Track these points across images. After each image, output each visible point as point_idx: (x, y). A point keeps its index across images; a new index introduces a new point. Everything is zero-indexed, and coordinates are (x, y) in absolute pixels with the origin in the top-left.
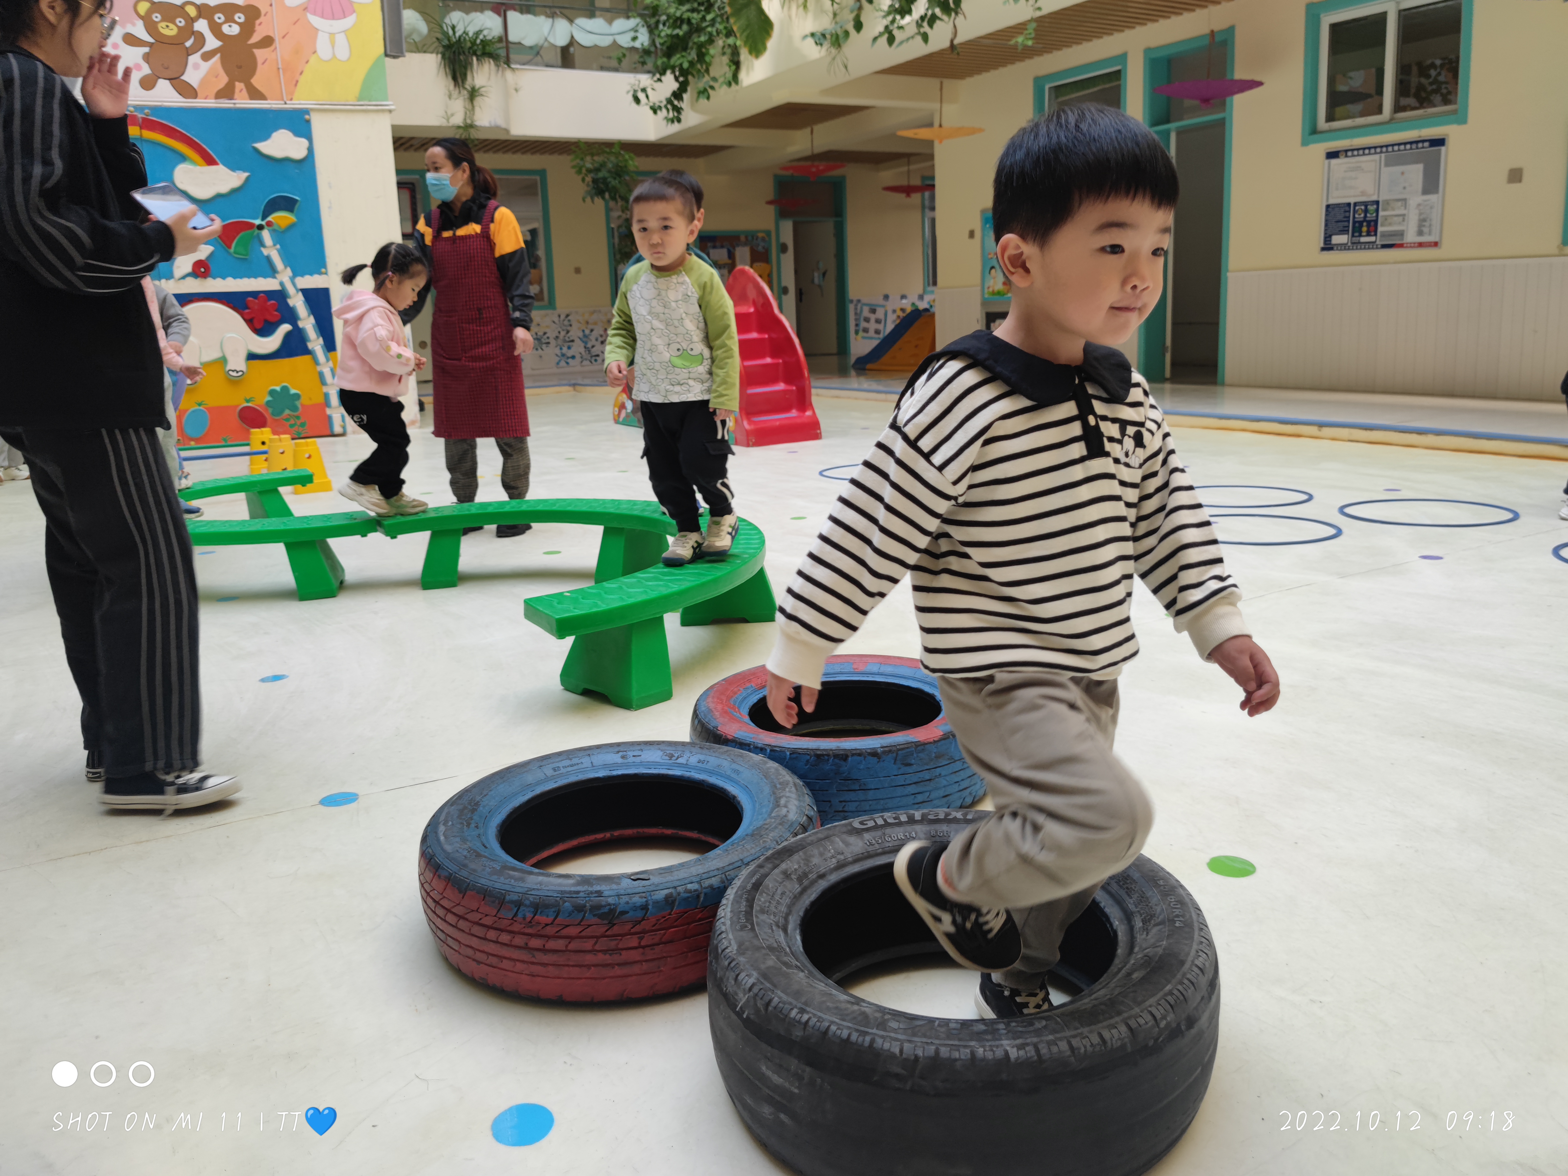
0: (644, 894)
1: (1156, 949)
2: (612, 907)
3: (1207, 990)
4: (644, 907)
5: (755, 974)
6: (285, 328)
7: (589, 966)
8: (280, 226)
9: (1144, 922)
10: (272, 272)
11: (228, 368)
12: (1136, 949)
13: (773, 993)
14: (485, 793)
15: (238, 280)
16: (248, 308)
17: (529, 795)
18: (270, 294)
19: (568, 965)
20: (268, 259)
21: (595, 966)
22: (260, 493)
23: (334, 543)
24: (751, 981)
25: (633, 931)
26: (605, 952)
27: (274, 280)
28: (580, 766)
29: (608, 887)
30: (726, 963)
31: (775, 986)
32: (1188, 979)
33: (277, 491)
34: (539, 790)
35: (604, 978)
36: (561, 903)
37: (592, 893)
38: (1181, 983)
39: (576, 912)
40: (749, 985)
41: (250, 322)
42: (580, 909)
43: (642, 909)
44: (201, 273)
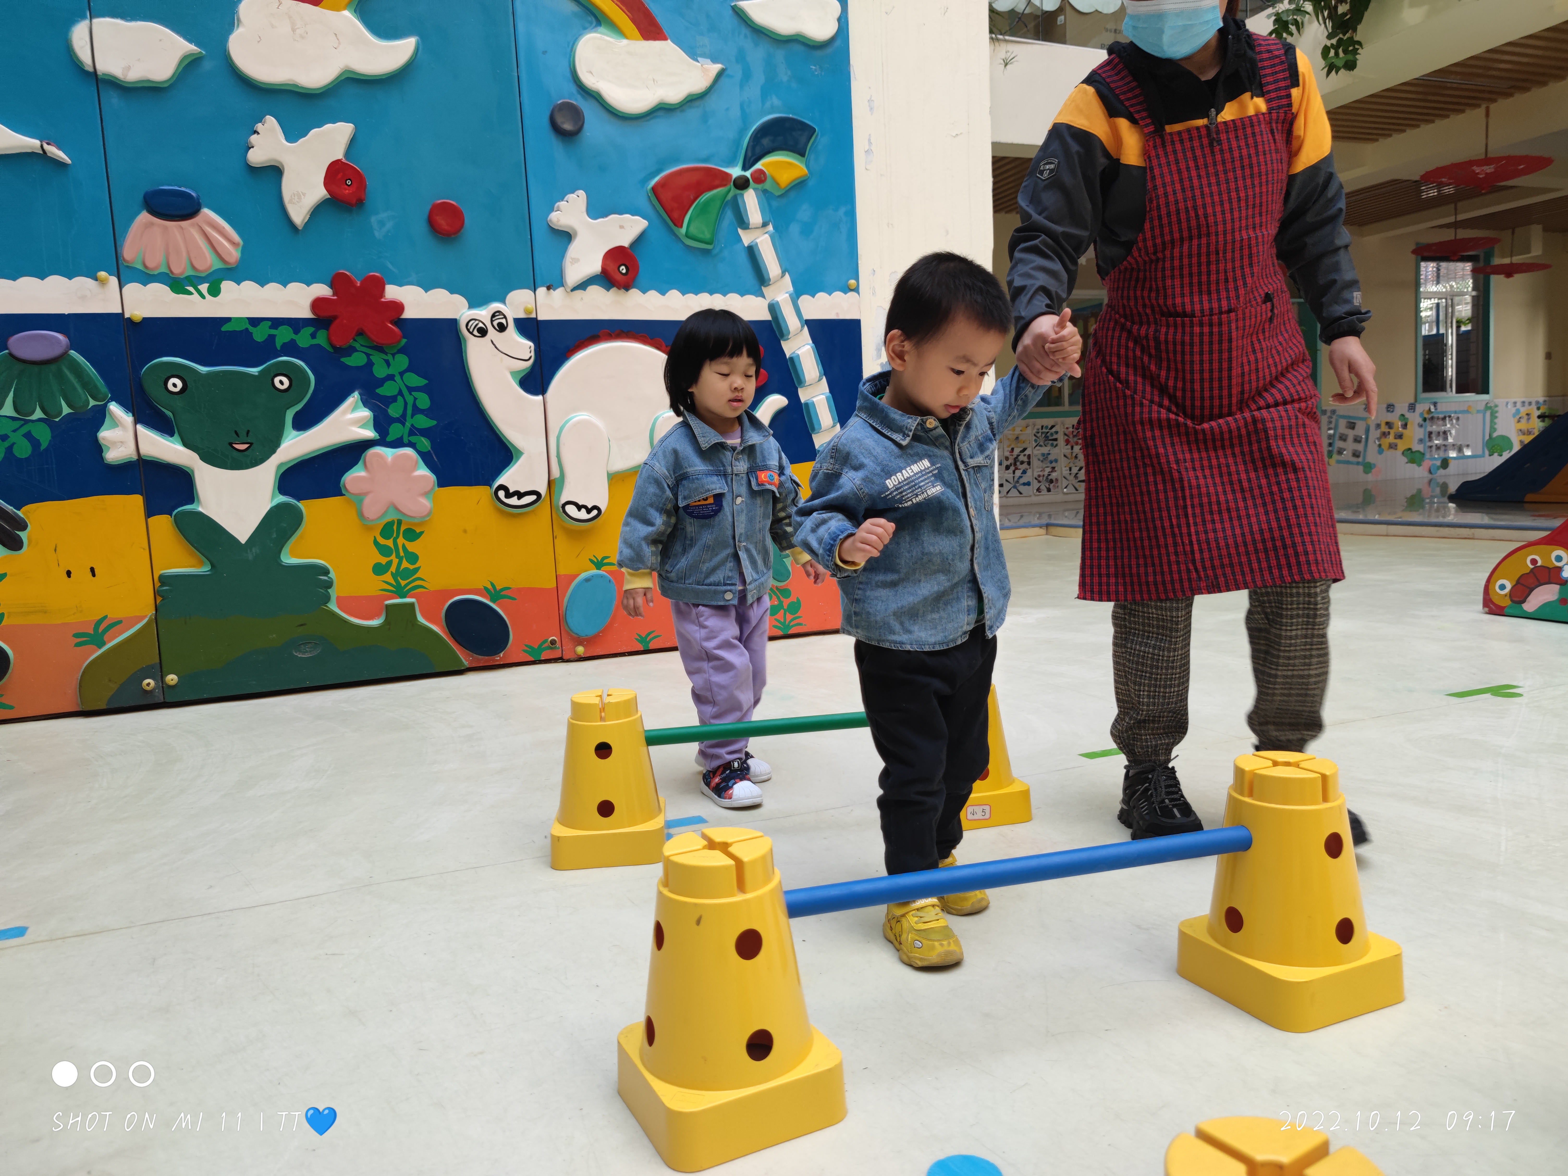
8: (777, 183)
10: (758, 278)
20: (752, 252)
44: (618, 277)
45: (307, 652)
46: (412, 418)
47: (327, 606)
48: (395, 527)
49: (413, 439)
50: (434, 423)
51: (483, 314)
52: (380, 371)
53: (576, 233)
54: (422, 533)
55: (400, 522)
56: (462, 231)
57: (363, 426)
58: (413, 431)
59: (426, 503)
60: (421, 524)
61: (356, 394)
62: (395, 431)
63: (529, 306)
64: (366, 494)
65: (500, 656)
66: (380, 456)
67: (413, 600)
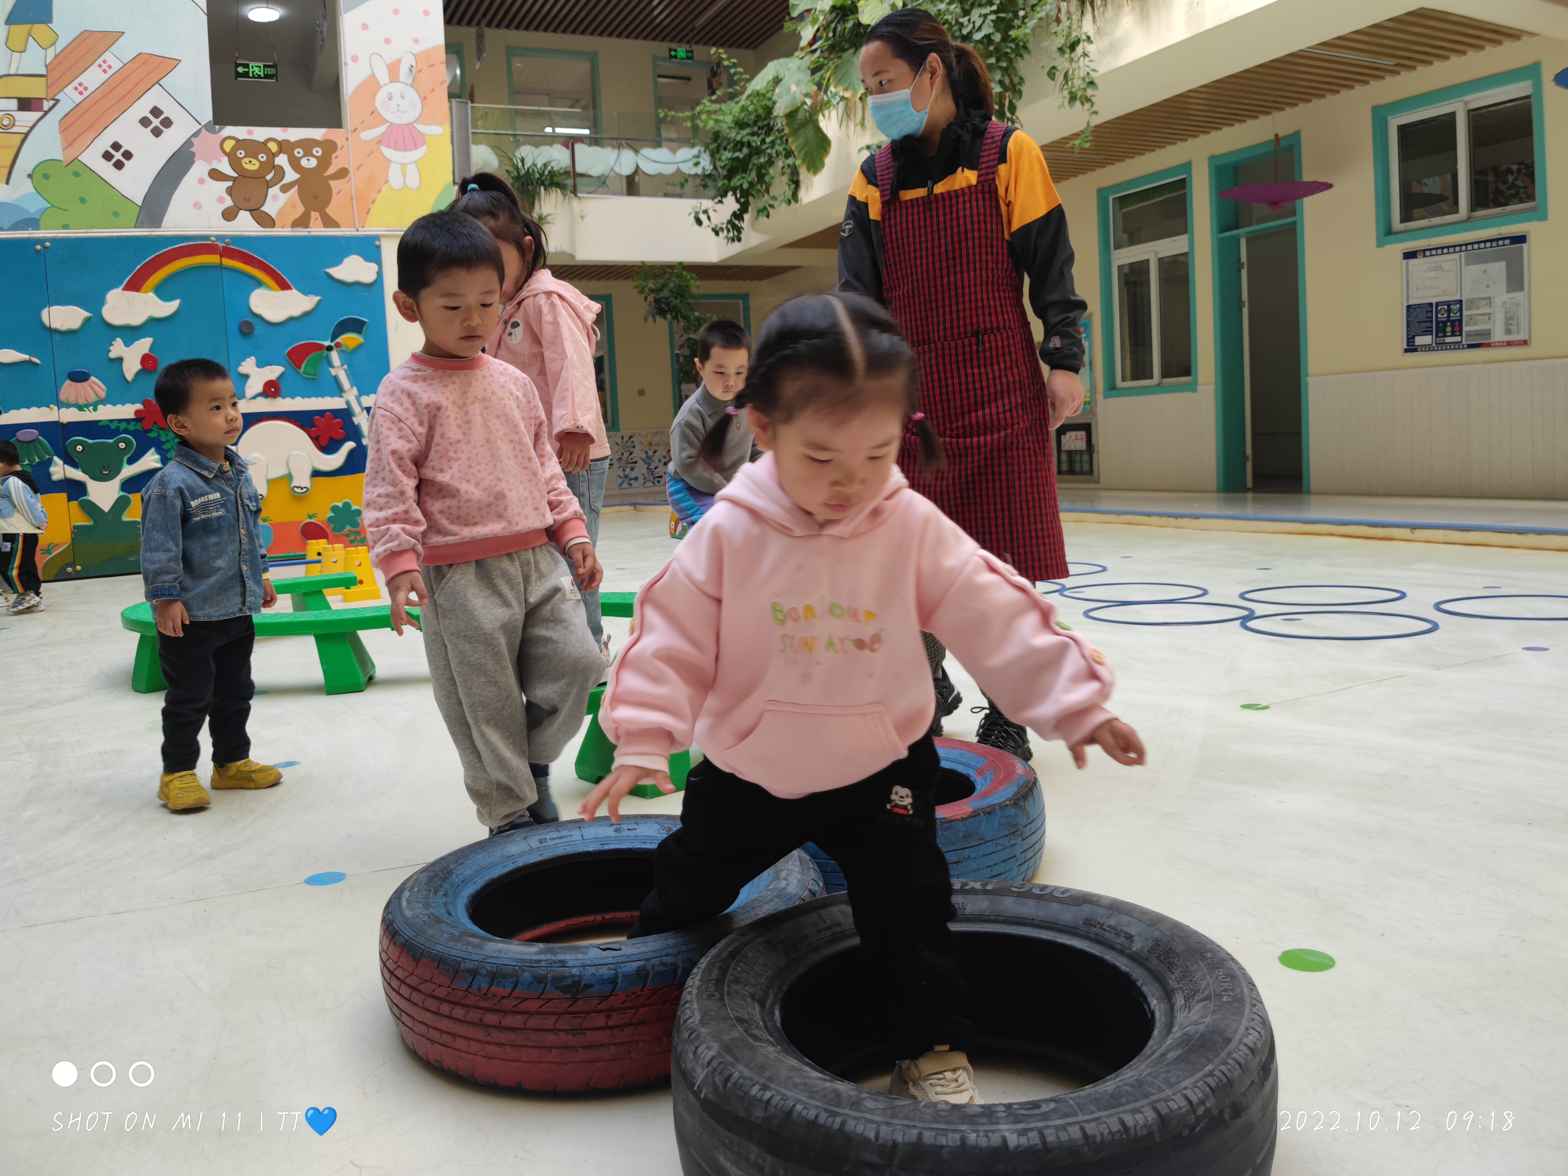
0: (613, 966)
1: (1197, 1027)
2: (576, 979)
3: (1258, 1074)
4: (613, 981)
5: (716, 1046)
6: (350, 445)
7: (549, 1048)
8: (348, 348)
9: (1186, 999)
10: (339, 391)
11: (293, 485)
12: (1175, 1029)
13: (733, 1068)
14: (461, 861)
15: (307, 399)
16: (314, 426)
17: (510, 867)
18: (336, 413)
19: (527, 1046)
20: (336, 379)
21: (556, 1048)
22: (305, 594)
23: (364, 635)
24: (711, 1054)
25: (599, 1007)
26: (567, 1031)
27: (341, 399)
28: (569, 839)
29: (574, 957)
30: (686, 1035)
31: (736, 1059)
32: (1235, 1060)
33: (321, 592)
34: (521, 863)
35: (567, 1063)
36: (520, 973)
37: (555, 962)
38: (1225, 1063)
39: (535, 983)
40: (707, 1059)
41: (315, 440)
42: (540, 980)
43: (610, 983)
44: (272, 393)
52: (163, 438)
53: (251, 375)
57: (156, 462)
61: (153, 449)
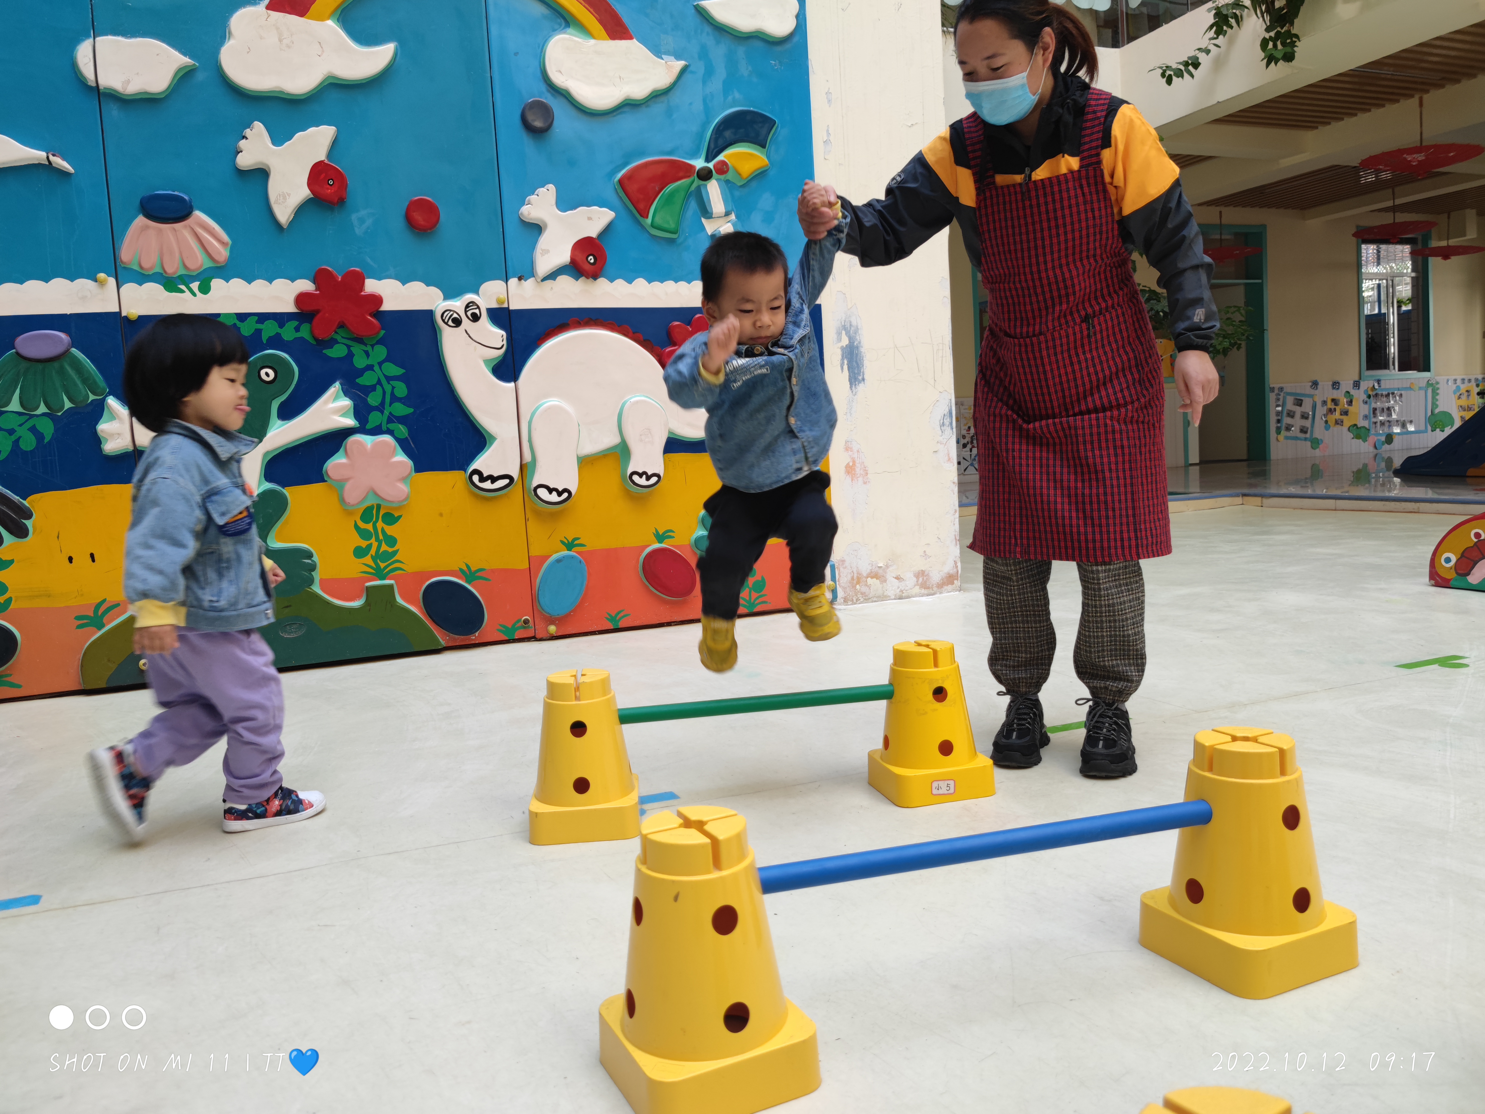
8: (739, 175)
11: (630, 469)
15: (656, 284)
16: (670, 342)
44: (587, 267)
45: (292, 632)
46: (390, 406)
47: (311, 588)
48: (374, 512)
49: (391, 426)
50: (411, 410)
51: (458, 305)
52: (360, 362)
53: (546, 226)
54: (400, 517)
55: (379, 507)
56: (437, 226)
57: (344, 415)
58: (391, 419)
59: (404, 488)
60: (399, 508)
61: (337, 385)
62: (375, 419)
63: (502, 296)
64: (347, 480)
65: (475, 636)
66: (360, 443)
67: (392, 582)
